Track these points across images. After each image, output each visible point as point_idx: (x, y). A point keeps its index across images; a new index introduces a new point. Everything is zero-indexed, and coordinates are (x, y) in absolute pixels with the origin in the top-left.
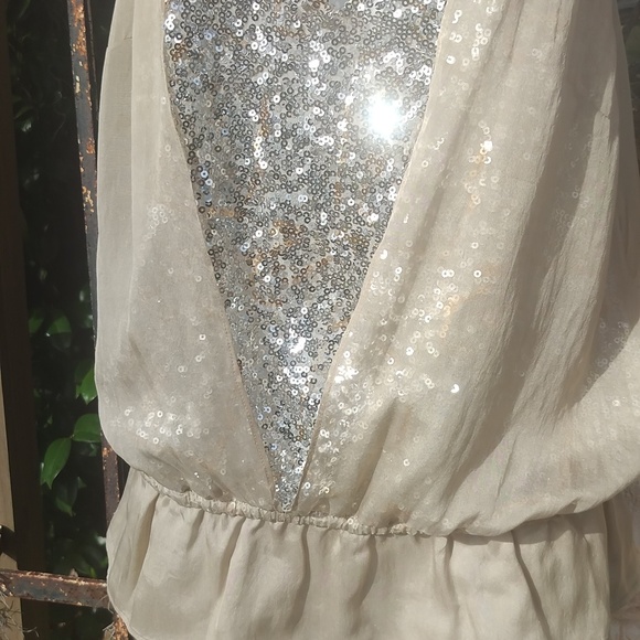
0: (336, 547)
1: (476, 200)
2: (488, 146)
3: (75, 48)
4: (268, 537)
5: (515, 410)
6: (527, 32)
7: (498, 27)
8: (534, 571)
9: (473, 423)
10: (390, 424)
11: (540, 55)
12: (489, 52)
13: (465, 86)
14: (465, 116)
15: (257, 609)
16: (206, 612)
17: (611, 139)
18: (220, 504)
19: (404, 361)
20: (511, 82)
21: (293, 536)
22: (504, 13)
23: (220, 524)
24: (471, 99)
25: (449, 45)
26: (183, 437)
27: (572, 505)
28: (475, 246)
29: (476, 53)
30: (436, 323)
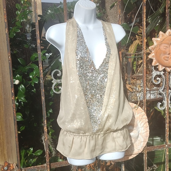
3: (41, 76)
4: (91, 138)
8: (123, 134)
16: (84, 151)
18: (85, 135)
20: (116, 76)
21: (94, 137)
23: (84, 138)
26: (81, 125)
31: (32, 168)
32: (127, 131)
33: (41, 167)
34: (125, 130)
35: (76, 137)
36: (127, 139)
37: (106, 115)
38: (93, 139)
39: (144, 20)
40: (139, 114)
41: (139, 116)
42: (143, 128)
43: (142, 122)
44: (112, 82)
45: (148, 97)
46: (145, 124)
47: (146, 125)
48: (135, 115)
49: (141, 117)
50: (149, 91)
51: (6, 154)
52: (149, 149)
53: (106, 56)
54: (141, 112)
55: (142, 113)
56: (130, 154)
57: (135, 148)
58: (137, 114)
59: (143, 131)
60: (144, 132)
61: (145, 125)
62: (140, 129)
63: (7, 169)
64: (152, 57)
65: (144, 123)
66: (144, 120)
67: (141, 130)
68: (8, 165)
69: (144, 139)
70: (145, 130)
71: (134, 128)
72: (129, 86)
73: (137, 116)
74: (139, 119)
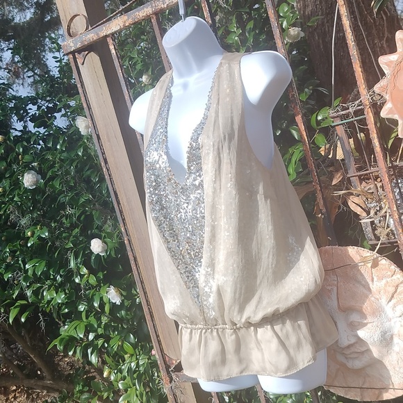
0: (227, 335)
4: (209, 335)
10: (220, 293)
18: (195, 326)
19: (218, 274)
32: (299, 326)
34: (288, 324)
36: (298, 348)
40: (384, 281)
41: (386, 285)
48: (370, 283)
49: (392, 289)
54: (389, 273)
55: (394, 277)
58: (375, 279)
62: (393, 321)
71: (366, 318)
72: (356, 200)
73: (378, 284)
74: (385, 293)
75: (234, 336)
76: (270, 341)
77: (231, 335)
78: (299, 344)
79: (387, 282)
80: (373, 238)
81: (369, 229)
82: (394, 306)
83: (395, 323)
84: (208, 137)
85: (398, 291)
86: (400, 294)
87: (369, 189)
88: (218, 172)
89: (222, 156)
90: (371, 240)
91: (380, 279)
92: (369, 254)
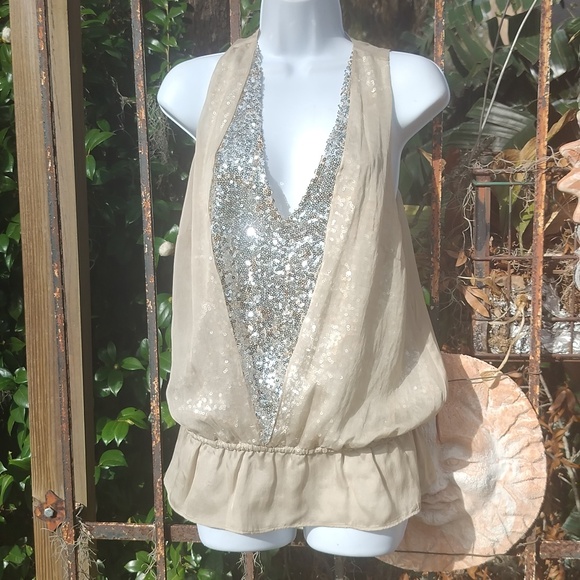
0: (290, 462)
1: (346, 295)
2: (349, 273)
3: (145, 231)
5: (369, 388)
6: (362, 227)
7: (350, 226)
8: (382, 467)
9: (350, 394)
10: (313, 396)
11: (368, 237)
12: (347, 236)
13: (338, 250)
14: (339, 261)
15: (252, 497)
16: (226, 502)
17: (402, 269)
18: (233, 445)
19: (318, 367)
20: (357, 247)
21: (268, 459)
22: (352, 221)
23: (233, 456)
24: (341, 255)
25: (331, 234)
26: (217, 410)
27: (396, 432)
28: (346, 315)
29: (342, 237)
30: (332, 349)
31: (113, 526)
32: (408, 458)
33: (141, 529)
34: (395, 454)
35: (205, 448)
36: (403, 489)
37: (306, 388)
38: (262, 467)
39: (545, 37)
40: (502, 408)
41: (503, 413)
42: (515, 463)
43: (516, 438)
44: (338, 269)
45: (560, 344)
46: (529, 449)
47: (532, 452)
48: (483, 407)
49: (510, 420)
50: (564, 321)
51: (52, 468)
52: (550, 548)
53: (318, 173)
54: (511, 398)
55: (517, 404)
56: (456, 551)
57: (477, 534)
58: (491, 403)
59: (514, 473)
60: (521, 476)
61: (526, 453)
62: (501, 463)
63: (51, 513)
64: (570, 187)
65: (523, 442)
66: (524, 430)
67: (507, 467)
68: (56, 504)
69: (521, 506)
70: (528, 473)
71: (470, 456)
73: (494, 411)
74: (500, 424)
75: (303, 465)
76: (366, 477)
77: (300, 463)
78: (404, 484)
79: (507, 410)
80: (485, 348)
81: (484, 335)
82: (509, 442)
83: (504, 465)
84: (354, 157)
85: (517, 423)
86: (518, 427)
87: (499, 282)
88: (357, 213)
89: (367, 189)
90: (481, 350)
91: (498, 404)
92: (489, 369)
